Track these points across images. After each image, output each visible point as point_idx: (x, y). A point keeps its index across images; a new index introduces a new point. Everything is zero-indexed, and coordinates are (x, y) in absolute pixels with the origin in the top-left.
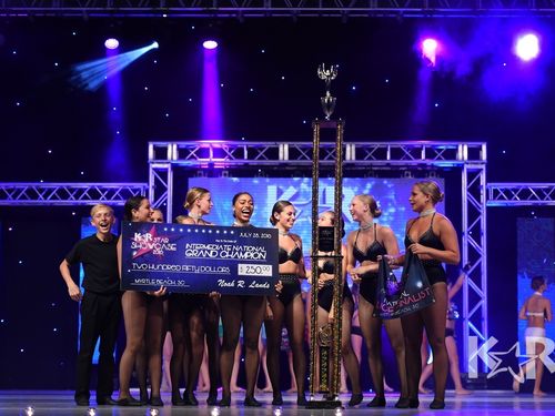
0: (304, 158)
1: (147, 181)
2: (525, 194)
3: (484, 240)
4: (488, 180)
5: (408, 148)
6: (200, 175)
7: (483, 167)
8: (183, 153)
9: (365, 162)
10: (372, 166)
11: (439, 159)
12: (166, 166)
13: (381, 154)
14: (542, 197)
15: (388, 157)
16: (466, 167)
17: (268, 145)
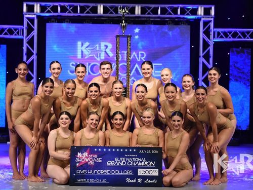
0: (111, 13)
1: (23, 25)
2: (235, 35)
3: (211, 60)
4: (215, 27)
5: (170, 8)
6: (53, 22)
7: (212, 19)
8: (43, 9)
9: (146, 15)
10: (150, 18)
11: (188, 14)
12: (33, 16)
13: (155, 11)
14: (245, 37)
15: (159, 13)
16: (202, 19)
17: (91, 5)
